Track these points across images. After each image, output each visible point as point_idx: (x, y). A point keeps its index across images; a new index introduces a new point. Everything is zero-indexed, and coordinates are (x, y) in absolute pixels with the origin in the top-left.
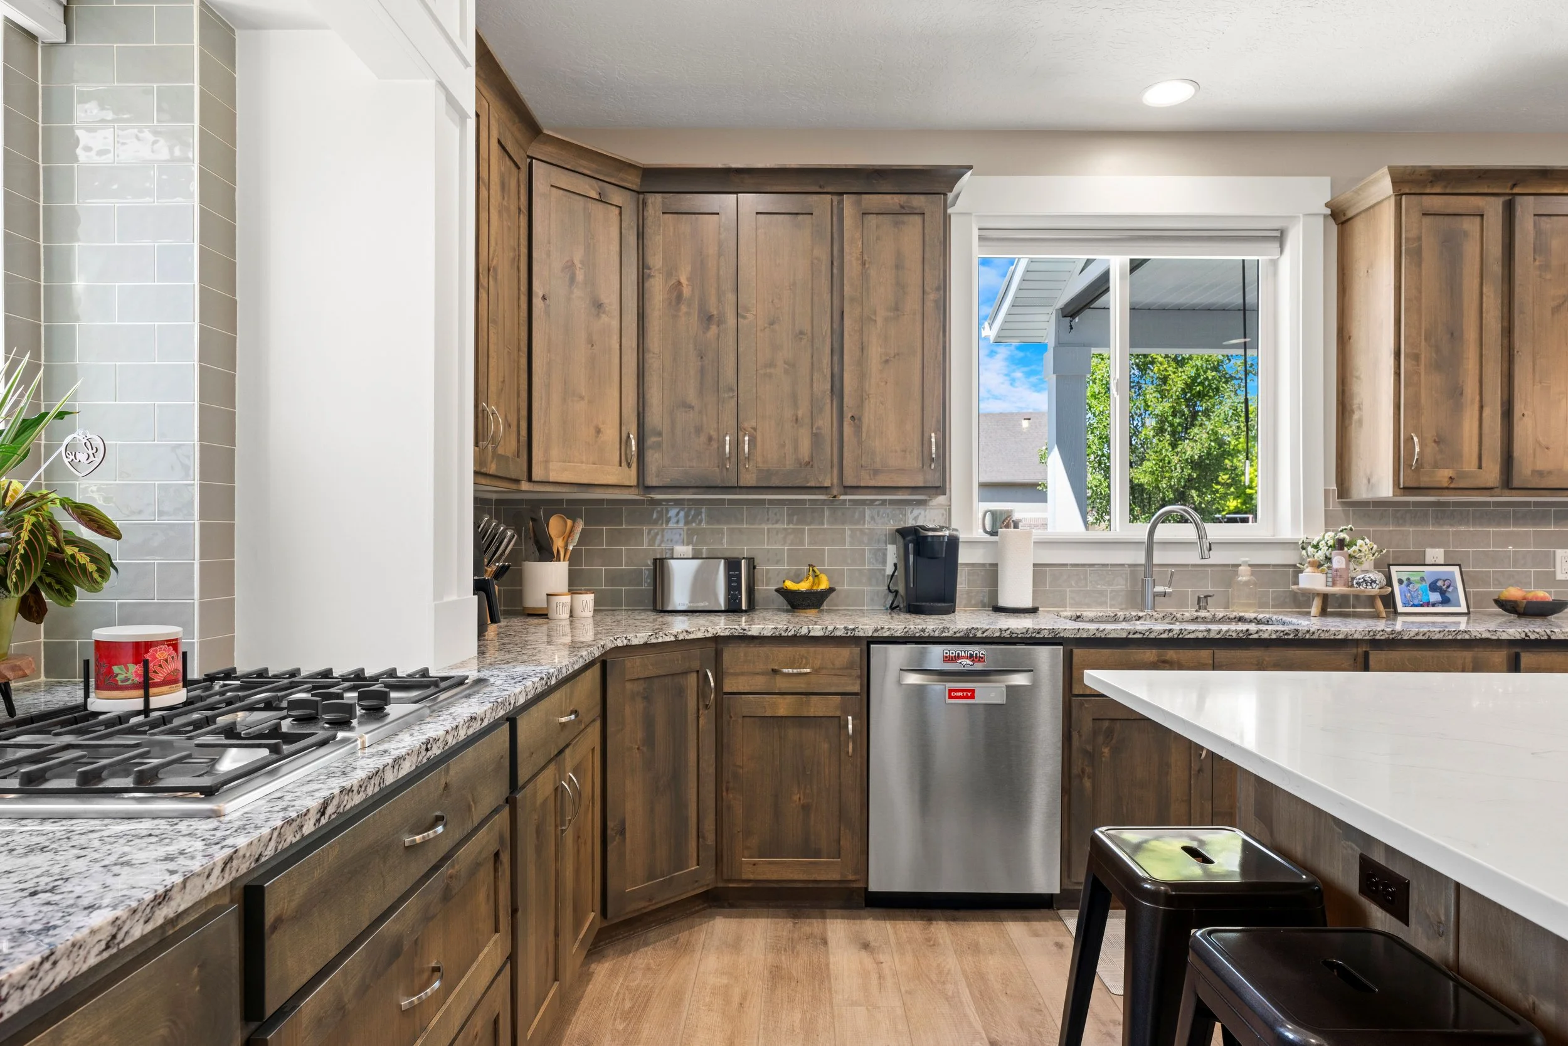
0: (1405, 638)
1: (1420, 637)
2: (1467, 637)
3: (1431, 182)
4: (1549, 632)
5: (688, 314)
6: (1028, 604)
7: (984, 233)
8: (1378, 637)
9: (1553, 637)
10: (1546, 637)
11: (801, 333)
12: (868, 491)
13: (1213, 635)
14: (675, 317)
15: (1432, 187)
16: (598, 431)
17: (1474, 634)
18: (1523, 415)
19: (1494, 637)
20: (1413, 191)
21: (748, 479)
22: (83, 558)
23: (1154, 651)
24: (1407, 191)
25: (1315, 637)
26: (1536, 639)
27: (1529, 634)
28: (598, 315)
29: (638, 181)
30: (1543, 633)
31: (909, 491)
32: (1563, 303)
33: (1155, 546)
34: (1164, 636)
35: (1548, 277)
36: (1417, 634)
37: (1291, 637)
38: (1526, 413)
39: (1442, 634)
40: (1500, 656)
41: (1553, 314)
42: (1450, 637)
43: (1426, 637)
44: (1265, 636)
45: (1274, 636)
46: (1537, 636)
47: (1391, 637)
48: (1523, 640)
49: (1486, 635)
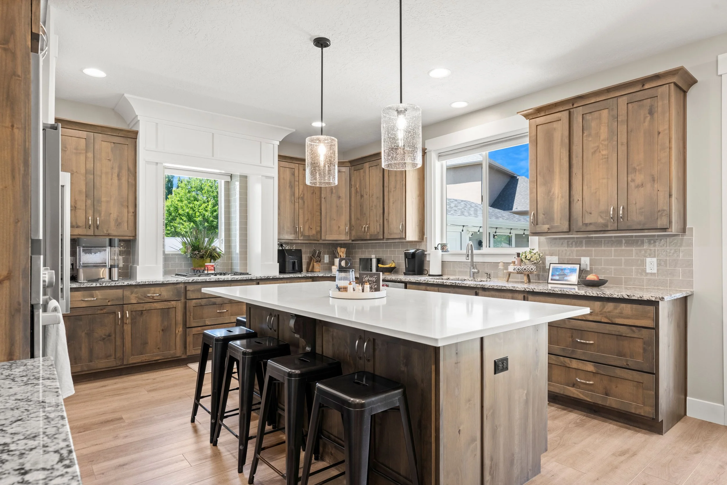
0: (486, 287)
1: (490, 287)
2: (505, 288)
3: (538, 112)
4: (533, 289)
5: (358, 195)
6: (440, 274)
7: (440, 154)
8: (478, 286)
9: (535, 291)
10: (532, 290)
11: (378, 197)
12: (392, 239)
13: (435, 283)
14: (356, 197)
15: (540, 114)
16: (339, 227)
17: (507, 287)
18: (578, 200)
19: (514, 289)
20: (533, 118)
21: (368, 238)
22: (217, 255)
23: (424, 287)
24: (531, 118)
25: (460, 285)
26: (529, 291)
27: (526, 289)
28: (339, 200)
29: (350, 164)
30: (531, 289)
31: (399, 239)
32: (597, 150)
33: (474, 256)
34: (424, 282)
35: (590, 139)
36: (489, 286)
37: (454, 285)
38: (579, 200)
39: (497, 287)
40: (522, 296)
41: (592, 155)
42: (500, 288)
43: (492, 288)
44: (448, 284)
45: (450, 284)
46: (529, 290)
47: (482, 286)
48: (524, 291)
49: (511, 288)
